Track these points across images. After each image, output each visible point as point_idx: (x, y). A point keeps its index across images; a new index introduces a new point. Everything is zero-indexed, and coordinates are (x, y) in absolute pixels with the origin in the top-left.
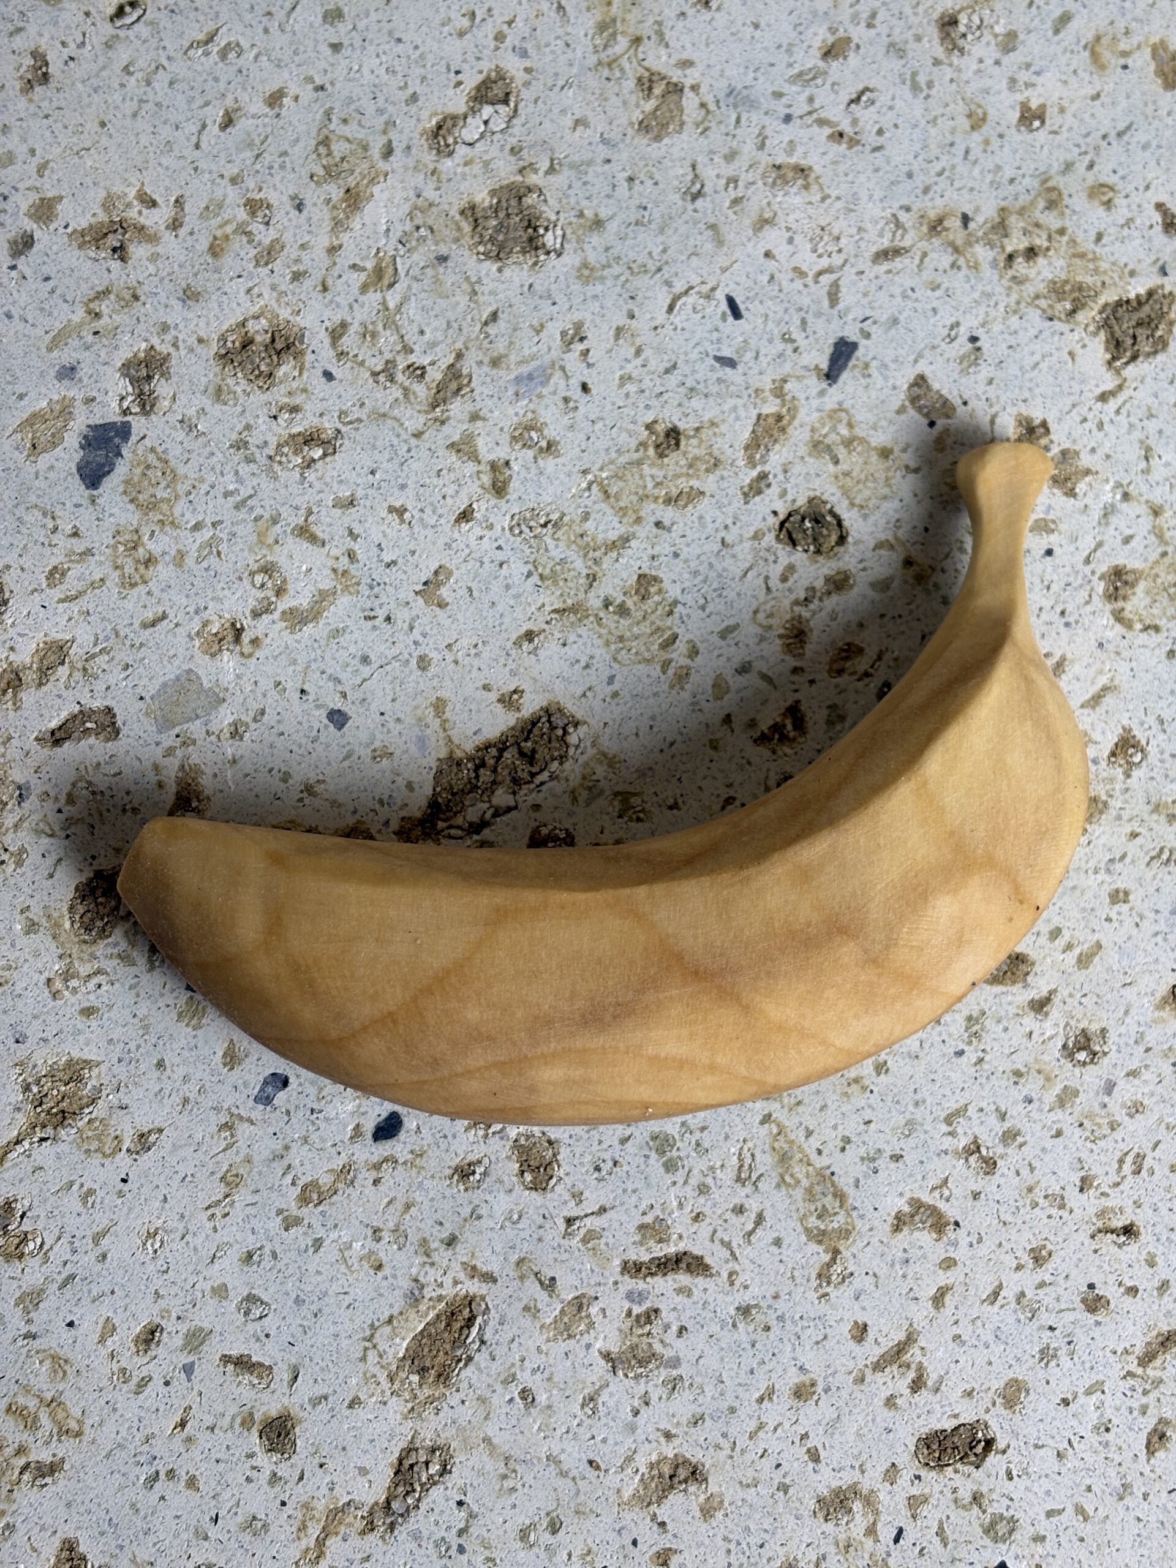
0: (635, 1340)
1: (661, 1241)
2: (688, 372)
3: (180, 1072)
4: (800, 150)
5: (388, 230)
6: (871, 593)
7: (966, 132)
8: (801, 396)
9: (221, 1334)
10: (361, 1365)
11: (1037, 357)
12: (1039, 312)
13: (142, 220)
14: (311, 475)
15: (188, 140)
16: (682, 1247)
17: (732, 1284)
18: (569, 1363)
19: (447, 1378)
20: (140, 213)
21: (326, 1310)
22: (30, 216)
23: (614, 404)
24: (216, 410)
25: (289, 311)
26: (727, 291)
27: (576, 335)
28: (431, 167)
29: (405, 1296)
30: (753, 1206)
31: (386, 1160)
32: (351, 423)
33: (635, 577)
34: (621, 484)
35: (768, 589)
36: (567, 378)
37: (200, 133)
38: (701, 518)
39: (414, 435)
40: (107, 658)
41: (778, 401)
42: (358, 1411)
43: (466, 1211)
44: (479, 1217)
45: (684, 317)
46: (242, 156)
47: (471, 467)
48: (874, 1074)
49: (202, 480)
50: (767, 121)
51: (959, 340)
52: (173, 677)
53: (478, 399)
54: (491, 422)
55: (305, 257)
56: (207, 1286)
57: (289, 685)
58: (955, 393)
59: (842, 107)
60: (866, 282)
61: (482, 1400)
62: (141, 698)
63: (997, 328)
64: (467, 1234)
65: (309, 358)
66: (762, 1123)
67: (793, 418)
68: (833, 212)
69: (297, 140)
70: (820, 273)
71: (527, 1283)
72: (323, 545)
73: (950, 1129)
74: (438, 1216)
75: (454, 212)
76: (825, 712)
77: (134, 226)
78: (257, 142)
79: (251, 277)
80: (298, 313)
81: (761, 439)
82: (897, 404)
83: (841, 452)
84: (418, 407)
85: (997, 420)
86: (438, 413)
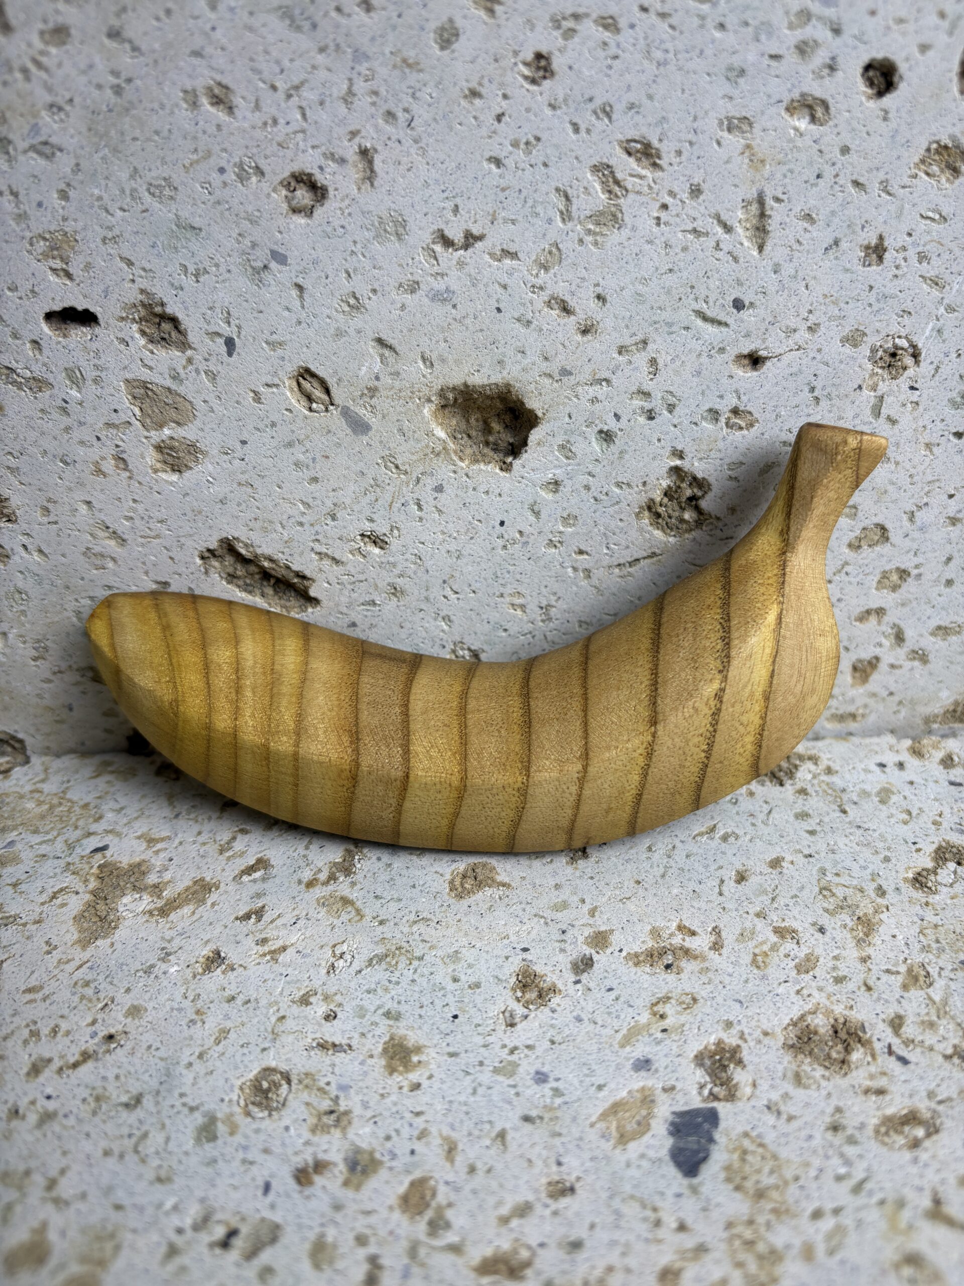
5: (907, 944)
20: (684, 940)
22: (588, 944)
24: (799, 1094)
28: (924, 900)
49: (807, 1165)
65: (877, 1045)
69: (803, 888)
77: (681, 948)
78: (769, 889)
79: (797, 982)
80: (851, 1007)
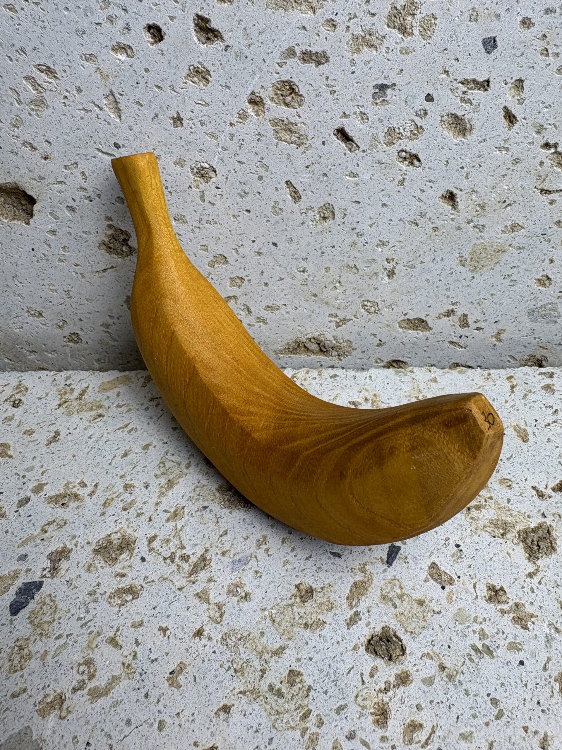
2: (317, 559)
5: (183, 496)
6: (423, 686)
8: (375, 572)
11: (491, 555)
12: (488, 533)
13: (78, 492)
15: (107, 461)
20: (78, 489)
22: (32, 491)
23: (280, 575)
24: (85, 575)
25: (132, 530)
27: (264, 541)
33: (288, 671)
34: (282, 616)
35: (363, 681)
36: (258, 561)
37: (112, 459)
38: (324, 636)
39: (179, 589)
41: (363, 574)
46: (128, 467)
47: (205, 606)
49: (69, 612)
51: (450, 546)
52: (17, 731)
53: (213, 571)
54: (218, 583)
55: (145, 507)
58: (453, 572)
63: (468, 540)
65: (136, 551)
67: (372, 583)
72: (121, 648)
75: (214, 488)
77: (74, 495)
78: (135, 462)
79: (119, 515)
80: (135, 531)
81: (355, 594)
82: (423, 577)
83: (398, 602)
84: (183, 575)
85: (477, 586)
86: (192, 578)
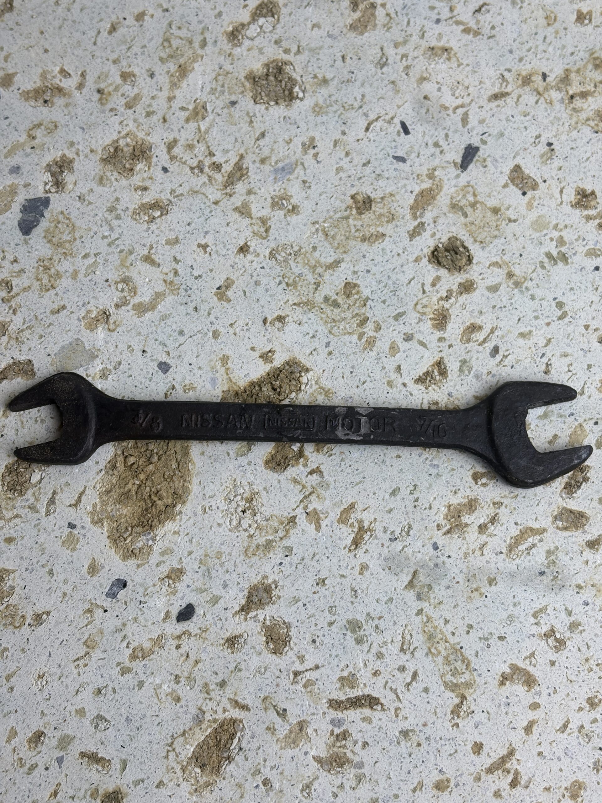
0: (336, 749)
1: (353, 687)
2: (377, 165)
3: (62, 577)
4: (445, 39)
5: (203, 87)
6: (487, 293)
7: (545, 27)
8: (445, 179)
9: (80, 739)
10: (165, 760)
11: (589, 154)
12: (589, 128)
13: (62, 85)
14: (153, 227)
15: (90, 40)
16: (367, 691)
17: (397, 716)
18: (294, 763)
19: (218, 771)
20: (61, 80)
21: (145, 726)
23: (332, 184)
24: (99, 190)
25: (144, 133)
26: (401, 118)
27: (311, 145)
28: (228, 52)
29: (193, 718)
30: (411, 667)
31: (184, 633)
32: (178, 196)
33: (343, 284)
34: (336, 230)
35: (424, 292)
36: (305, 169)
37: (96, 36)
38: (383, 249)
39: (214, 203)
40: (30, 331)
41: (431, 181)
42: (162, 790)
43: (232, 666)
44: (240, 670)
45: (375, 134)
46: (120, 48)
47: (247, 221)
48: (488, 585)
49: (90, 230)
50: (425, 22)
51: (541, 144)
52: (68, 342)
53: (252, 182)
54: (259, 195)
55: (154, 103)
56: (73, 709)
57: (136, 348)
58: (539, 175)
59: (471, 14)
60: (484, 112)
61: (239, 785)
62: (49, 355)
63: (564, 137)
64: (233, 681)
65: (154, 159)
66: (417, 614)
67: (441, 190)
68: (465, 73)
69: (152, 39)
70: (457, 108)
71: (269, 712)
72: (159, 266)
73: (536, 621)
74: (215, 669)
75: (242, 76)
76: (458, 364)
77: (57, 88)
78: (129, 40)
79: (123, 116)
80: (149, 135)
81: (420, 203)
82: (503, 182)
83: (469, 210)
84: (217, 187)
85: (564, 191)
86: (228, 190)
